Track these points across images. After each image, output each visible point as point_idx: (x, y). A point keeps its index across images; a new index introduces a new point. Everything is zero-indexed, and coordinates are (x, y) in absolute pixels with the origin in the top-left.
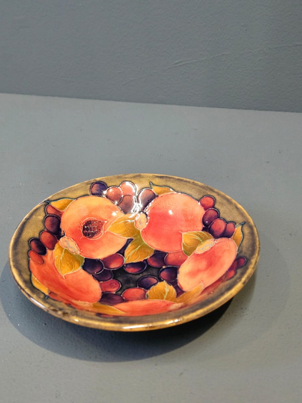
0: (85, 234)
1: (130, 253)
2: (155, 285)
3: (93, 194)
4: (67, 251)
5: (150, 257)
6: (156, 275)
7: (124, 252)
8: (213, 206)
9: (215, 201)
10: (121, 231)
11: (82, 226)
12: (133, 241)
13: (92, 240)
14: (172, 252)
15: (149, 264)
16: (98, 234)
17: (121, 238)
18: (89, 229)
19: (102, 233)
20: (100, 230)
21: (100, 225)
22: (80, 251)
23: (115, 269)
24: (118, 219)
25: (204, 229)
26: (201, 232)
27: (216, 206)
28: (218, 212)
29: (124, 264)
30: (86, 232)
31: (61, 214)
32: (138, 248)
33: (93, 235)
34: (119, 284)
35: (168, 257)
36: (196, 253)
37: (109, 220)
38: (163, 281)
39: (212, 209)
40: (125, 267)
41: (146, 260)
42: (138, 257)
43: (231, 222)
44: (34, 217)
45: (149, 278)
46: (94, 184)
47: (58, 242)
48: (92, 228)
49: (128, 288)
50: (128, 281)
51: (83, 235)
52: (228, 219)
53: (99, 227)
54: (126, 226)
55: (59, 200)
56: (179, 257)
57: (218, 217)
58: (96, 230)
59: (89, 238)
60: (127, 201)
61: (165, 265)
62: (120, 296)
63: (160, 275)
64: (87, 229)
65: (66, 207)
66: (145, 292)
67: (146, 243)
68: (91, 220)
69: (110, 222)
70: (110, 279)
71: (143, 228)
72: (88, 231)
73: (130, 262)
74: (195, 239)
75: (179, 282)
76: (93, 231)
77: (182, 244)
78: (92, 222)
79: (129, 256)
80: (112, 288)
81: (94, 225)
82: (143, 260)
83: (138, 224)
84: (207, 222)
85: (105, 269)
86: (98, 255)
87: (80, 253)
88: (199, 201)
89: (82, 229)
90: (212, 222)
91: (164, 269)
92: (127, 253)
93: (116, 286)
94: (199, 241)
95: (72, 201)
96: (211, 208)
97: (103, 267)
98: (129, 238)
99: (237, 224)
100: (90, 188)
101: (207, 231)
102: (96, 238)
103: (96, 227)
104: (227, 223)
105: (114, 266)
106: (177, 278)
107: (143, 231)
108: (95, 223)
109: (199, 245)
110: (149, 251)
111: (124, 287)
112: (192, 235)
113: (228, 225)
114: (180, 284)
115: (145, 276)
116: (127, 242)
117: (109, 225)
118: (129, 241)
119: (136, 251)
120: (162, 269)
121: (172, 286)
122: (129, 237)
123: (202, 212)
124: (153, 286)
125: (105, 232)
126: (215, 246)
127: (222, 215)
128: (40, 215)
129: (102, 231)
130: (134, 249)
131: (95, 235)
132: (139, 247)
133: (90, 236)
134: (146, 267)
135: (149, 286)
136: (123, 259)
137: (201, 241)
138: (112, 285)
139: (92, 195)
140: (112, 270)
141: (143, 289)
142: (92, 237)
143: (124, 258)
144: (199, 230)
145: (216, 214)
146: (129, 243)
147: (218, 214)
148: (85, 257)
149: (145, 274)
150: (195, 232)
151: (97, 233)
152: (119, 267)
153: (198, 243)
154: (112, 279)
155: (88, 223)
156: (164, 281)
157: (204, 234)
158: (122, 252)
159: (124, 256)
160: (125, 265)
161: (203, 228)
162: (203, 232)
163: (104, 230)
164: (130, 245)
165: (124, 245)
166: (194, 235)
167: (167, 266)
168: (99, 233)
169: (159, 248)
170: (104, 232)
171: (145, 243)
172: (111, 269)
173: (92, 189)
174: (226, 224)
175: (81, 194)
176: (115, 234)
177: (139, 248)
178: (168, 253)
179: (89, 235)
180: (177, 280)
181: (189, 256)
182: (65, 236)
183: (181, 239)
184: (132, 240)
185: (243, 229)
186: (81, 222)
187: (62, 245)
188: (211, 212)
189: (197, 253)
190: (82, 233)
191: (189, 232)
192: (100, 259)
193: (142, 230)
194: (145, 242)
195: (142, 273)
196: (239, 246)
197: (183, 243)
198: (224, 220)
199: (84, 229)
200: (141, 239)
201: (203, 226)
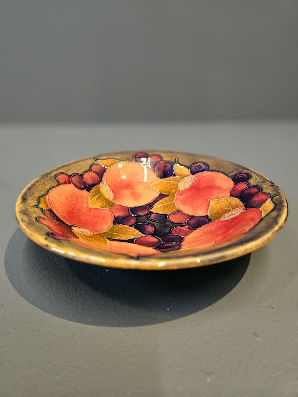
1: (127, 236)
2: (159, 213)
5: (124, 225)
6: (145, 217)
8: (69, 176)
9: (64, 173)
14: (113, 214)
15: (134, 223)
17: (111, 244)
23: (157, 237)
26: (90, 193)
27: (69, 174)
28: (75, 175)
29: (146, 235)
32: (117, 234)
34: (173, 229)
35: (119, 216)
36: (113, 199)
39: (72, 178)
40: (149, 233)
41: (131, 226)
45: (152, 219)
49: (173, 223)
50: (165, 226)
52: (87, 168)
56: (117, 210)
57: (81, 176)
61: (130, 215)
66: (170, 214)
70: (173, 235)
71: (89, 232)
73: (140, 233)
74: (96, 199)
75: (148, 203)
77: (102, 208)
79: (131, 236)
80: (183, 229)
82: (131, 228)
83: (86, 234)
84: (82, 186)
85: (164, 242)
88: (60, 184)
90: (84, 182)
92: (128, 238)
93: (177, 229)
94: (99, 196)
97: (162, 244)
98: (107, 240)
99: (95, 163)
101: (91, 189)
104: (90, 170)
105: (153, 239)
106: (144, 205)
107: (92, 232)
109: (103, 196)
110: (116, 227)
112: (93, 201)
113: (92, 170)
114: (151, 201)
116: (113, 240)
120: (136, 216)
121: (154, 205)
123: (70, 187)
126: (108, 184)
127: (80, 172)
132: (115, 233)
134: (139, 223)
135: (161, 215)
136: (139, 237)
137: (100, 194)
138: (178, 232)
140: (160, 238)
141: (168, 217)
143: (137, 237)
144: (88, 195)
145: (77, 176)
147: (79, 175)
149: (149, 221)
150: (89, 198)
152: (152, 236)
156: (150, 210)
157: (93, 192)
158: (130, 241)
159: (134, 238)
161: (87, 190)
162: (91, 192)
164: (117, 239)
165: (119, 242)
169: (110, 222)
171: (108, 231)
178: (114, 216)
180: (146, 205)
181: (115, 203)
183: (96, 208)
184: (108, 238)
189: (113, 197)
191: (89, 202)
192: (153, 248)
194: (106, 231)
195: (149, 223)
198: (86, 172)
200: (103, 233)
201: (85, 190)
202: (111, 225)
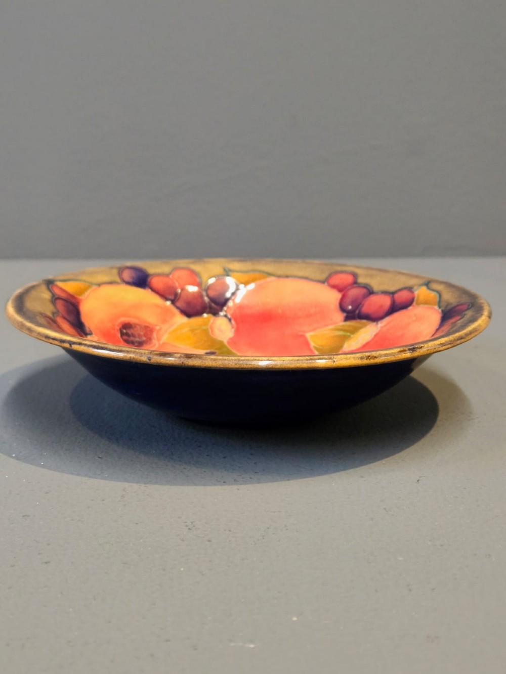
0: (126, 341)
8: (355, 283)
9: (355, 276)
11: (117, 329)
16: (148, 343)
18: (131, 334)
19: (156, 343)
20: (150, 339)
25: (347, 319)
26: (343, 323)
27: (361, 280)
30: (127, 339)
31: (77, 301)
33: (141, 343)
39: (353, 287)
43: (400, 290)
46: (124, 269)
48: (135, 334)
52: (392, 289)
53: (148, 334)
55: (68, 282)
58: (144, 339)
59: (135, 347)
64: (127, 334)
65: (84, 293)
68: (131, 322)
69: (164, 329)
72: (129, 337)
74: (334, 336)
76: (139, 339)
77: (312, 348)
78: (133, 326)
81: (137, 331)
83: (217, 333)
88: (324, 283)
89: (119, 333)
90: (361, 304)
94: (345, 336)
95: (91, 287)
96: (350, 286)
99: (415, 288)
100: (119, 274)
101: (354, 319)
103: (142, 333)
104: (393, 293)
107: (230, 341)
108: (138, 327)
109: (347, 340)
113: (395, 295)
117: (165, 333)
123: (335, 296)
126: (381, 330)
127: (377, 288)
128: (43, 293)
129: (155, 341)
131: (144, 345)
133: (136, 344)
137: (349, 334)
139: (125, 284)
150: (331, 327)
151: (146, 342)
153: (344, 339)
157: (350, 324)
162: (348, 323)
163: (159, 340)
166: (331, 331)
170: (159, 343)
173: (123, 275)
174: (391, 295)
175: (104, 280)
176: (178, 345)
179: (133, 343)
183: (307, 342)
185: (431, 288)
186: (113, 322)
188: (354, 293)
190: (121, 339)
191: (318, 330)
193: (227, 339)
196: (437, 304)
197: (314, 346)
198: (385, 293)
199: (122, 333)
201: (345, 315)
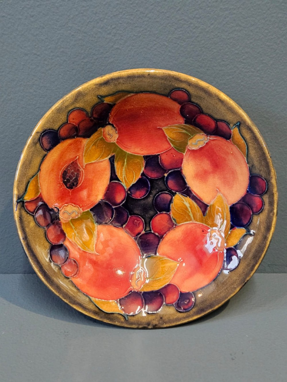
0: (71, 187)
1: (123, 173)
2: (172, 203)
3: (49, 150)
4: (73, 219)
5: (144, 168)
6: (164, 188)
7: (116, 176)
10: (97, 155)
11: (62, 183)
12: (115, 157)
13: (80, 186)
14: (162, 153)
15: (149, 177)
16: (79, 175)
17: (102, 162)
18: (69, 178)
19: (82, 171)
20: (78, 170)
21: (75, 166)
22: (81, 207)
23: (124, 202)
24: (86, 147)
25: (187, 122)
27: (193, 100)
29: (127, 191)
30: (70, 185)
31: (40, 198)
32: (125, 163)
33: (76, 180)
34: (140, 218)
35: (162, 159)
36: (190, 149)
37: (78, 154)
38: (175, 193)
40: (130, 194)
41: (143, 174)
42: (133, 172)
44: (27, 230)
45: (160, 196)
46: (41, 139)
47: (61, 222)
48: (70, 176)
49: (151, 218)
50: (145, 209)
51: (69, 190)
53: (76, 168)
54: (97, 146)
55: (28, 189)
56: (173, 156)
57: (201, 112)
58: (76, 174)
59: (76, 187)
60: (84, 126)
61: (165, 171)
62: (151, 233)
63: (168, 186)
64: (68, 181)
65: (38, 186)
66: (169, 215)
67: (130, 153)
68: (64, 170)
69: (81, 156)
70: (128, 217)
71: (116, 139)
72: (69, 182)
73: (131, 185)
74: (180, 132)
75: (193, 191)
76: (74, 177)
77: (168, 140)
78: (67, 171)
79: (124, 177)
80: (138, 227)
81: (70, 171)
82: (140, 175)
83: (109, 138)
85: (115, 208)
86: (97, 196)
87: (82, 209)
88: (168, 97)
89: (65, 185)
90: (195, 116)
91: (167, 178)
92: (119, 175)
93: (139, 222)
94: (187, 134)
95: (38, 175)
96: (186, 102)
97: (111, 207)
98: (110, 156)
100: (42, 147)
101: (192, 124)
102: (82, 179)
103: (73, 171)
105: (120, 198)
106: (188, 185)
107: (118, 141)
108: (69, 168)
109: (189, 139)
110: (138, 160)
111: (148, 221)
112: (175, 129)
113: (218, 123)
114: (194, 192)
115: (155, 195)
116: (110, 162)
117: (82, 158)
118: (112, 161)
119: (126, 167)
120: (165, 177)
121: (188, 197)
122: (108, 156)
123: (176, 106)
124: (171, 204)
125: (84, 167)
127: (205, 110)
128: (29, 222)
129: (81, 170)
130: (123, 165)
131: (78, 179)
132: (126, 160)
133: (75, 183)
134: (149, 183)
135: (167, 206)
136: (122, 185)
137: (189, 134)
138: (134, 222)
139: (49, 152)
140: (122, 205)
141: (164, 212)
142: (78, 184)
143: (122, 183)
145: (196, 108)
146: (114, 162)
148: (89, 209)
149: (154, 192)
151: (77, 175)
152: (125, 197)
153: (186, 137)
154: (130, 216)
155: (65, 174)
156: (177, 193)
157: (189, 127)
158: (114, 177)
159: (119, 181)
160: (129, 192)
162: (187, 125)
163: (82, 167)
164: (116, 164)
165: (110, 167)
166: (177, 128)
167: (168, 172)
168: (79, 173)
169: (146, 153)
170: (84, 169)
171: (128, 154)
172: (120, 204)
173: (44, 146)
174: (215, 121)
175: (38, 161)
176: (93, 162)
177: (127, 162)
178: (159, 155)
179: (74, 185)
180: (188, 188)
181: (184, 153)
182: (60, 210)
183: (165, 135)
184: (113, 157)
185: (241, 133)
186: (58, 181)
187: (65, 220)
190: (68, 189)
191: (169, 125)
192: (102, 200)
193: (116, 141)
194: (128, 152)
195: (150, 193)
196: (246, 156)
197: (169, 138)
199: (65, 183)
200: (122, 151)
201: (185, 119)
202: (142, 154)
